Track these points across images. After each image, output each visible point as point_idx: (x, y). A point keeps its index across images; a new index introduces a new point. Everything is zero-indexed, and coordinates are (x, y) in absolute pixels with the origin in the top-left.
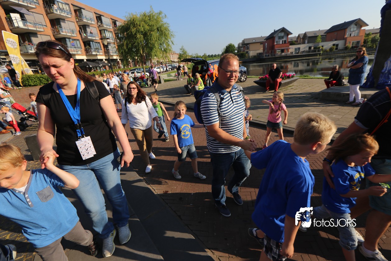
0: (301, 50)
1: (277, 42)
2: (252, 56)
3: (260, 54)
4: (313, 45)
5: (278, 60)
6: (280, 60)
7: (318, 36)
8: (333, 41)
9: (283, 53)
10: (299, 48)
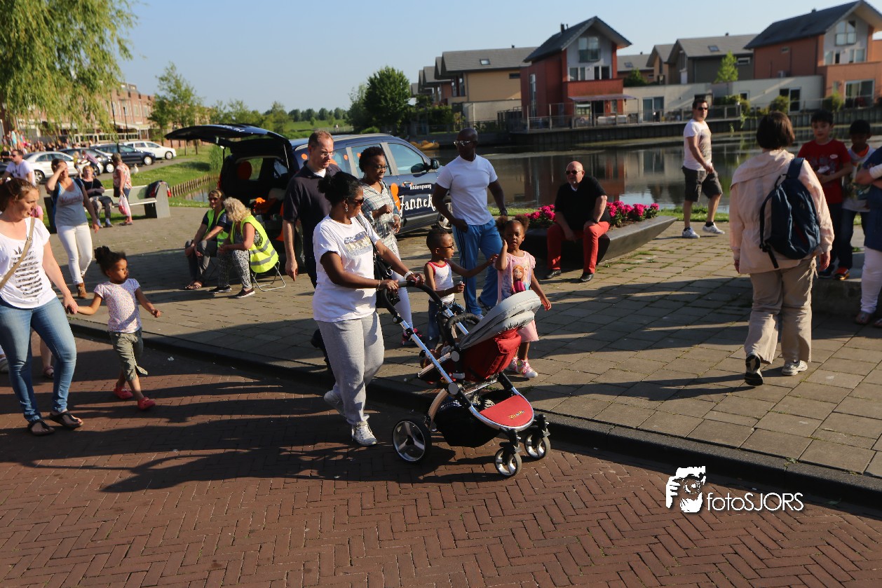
0: (669, 107)
1: (575, 72)
2: (478, 123)
3: (511, 115)
4: (710, 91)
5: (584, 142)
6: (589, 141)
7: (725, 56)
8: (778, 76)
9: (600, 118)
10: (660, 100)
